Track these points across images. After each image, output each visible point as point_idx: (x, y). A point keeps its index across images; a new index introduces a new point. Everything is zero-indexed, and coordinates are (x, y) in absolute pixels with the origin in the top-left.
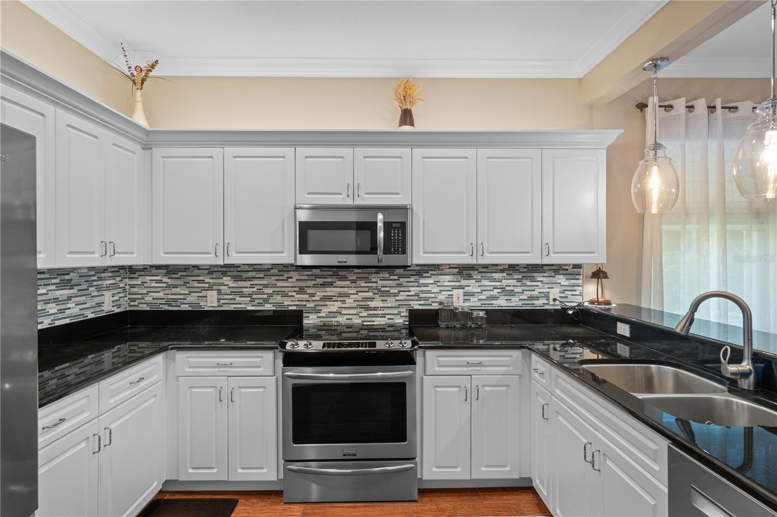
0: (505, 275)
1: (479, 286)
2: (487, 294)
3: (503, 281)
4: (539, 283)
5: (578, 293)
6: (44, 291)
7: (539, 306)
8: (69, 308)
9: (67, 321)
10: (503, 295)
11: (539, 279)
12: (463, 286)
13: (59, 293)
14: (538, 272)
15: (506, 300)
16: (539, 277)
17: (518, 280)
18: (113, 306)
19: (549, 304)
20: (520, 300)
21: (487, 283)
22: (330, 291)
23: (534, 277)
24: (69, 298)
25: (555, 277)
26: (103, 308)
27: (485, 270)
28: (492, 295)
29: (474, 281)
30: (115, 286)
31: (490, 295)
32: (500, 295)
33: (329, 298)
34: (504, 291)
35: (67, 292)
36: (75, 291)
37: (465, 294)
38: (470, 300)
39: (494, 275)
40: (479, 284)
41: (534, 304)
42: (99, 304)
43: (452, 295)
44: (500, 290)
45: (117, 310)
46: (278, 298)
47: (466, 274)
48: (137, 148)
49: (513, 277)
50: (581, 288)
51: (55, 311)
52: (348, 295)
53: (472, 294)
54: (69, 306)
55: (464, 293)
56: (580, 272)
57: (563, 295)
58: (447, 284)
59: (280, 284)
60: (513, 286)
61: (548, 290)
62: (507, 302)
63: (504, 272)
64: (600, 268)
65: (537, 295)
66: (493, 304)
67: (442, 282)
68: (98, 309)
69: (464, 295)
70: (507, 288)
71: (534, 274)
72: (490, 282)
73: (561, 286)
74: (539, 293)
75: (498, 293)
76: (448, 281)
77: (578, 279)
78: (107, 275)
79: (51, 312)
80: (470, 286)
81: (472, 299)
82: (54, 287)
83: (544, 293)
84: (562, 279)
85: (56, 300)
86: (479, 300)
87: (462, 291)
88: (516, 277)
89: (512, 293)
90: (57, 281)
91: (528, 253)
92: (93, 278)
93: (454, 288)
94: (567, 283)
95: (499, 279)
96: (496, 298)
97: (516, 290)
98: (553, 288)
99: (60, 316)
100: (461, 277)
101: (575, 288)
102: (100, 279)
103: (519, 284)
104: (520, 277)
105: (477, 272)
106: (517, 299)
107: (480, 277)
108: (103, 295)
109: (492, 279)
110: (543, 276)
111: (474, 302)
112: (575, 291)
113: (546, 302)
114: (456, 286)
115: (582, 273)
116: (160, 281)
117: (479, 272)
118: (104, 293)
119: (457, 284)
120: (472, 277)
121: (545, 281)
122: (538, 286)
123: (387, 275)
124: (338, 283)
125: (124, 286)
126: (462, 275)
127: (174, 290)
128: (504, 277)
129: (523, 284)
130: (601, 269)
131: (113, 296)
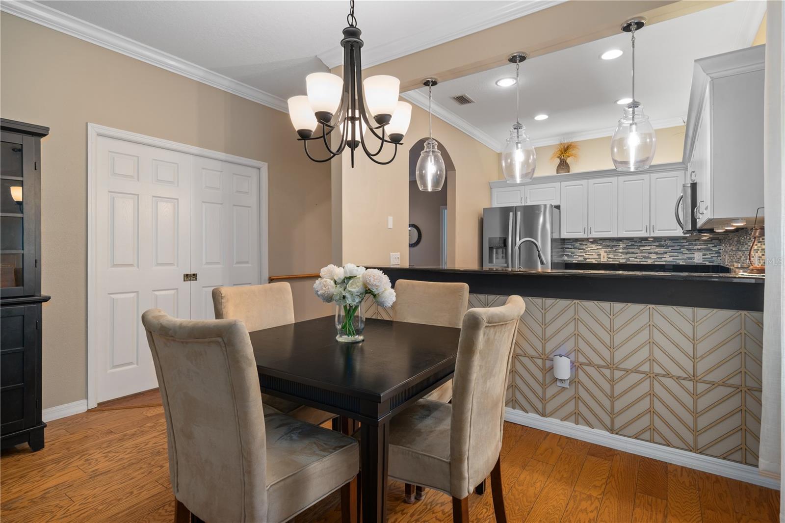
6: (649, 248)
8: (665, 258)
9: (664, 263)
18: (703, 261)
24: (664, 253)
26: (694, 261)
30: (706, 249)
35: (663, 250)
36: (670, 249)
45: (707, 263)
51: (656, 257)
54: (665, 256)
68: (689, 261)
78: (697, 243)
79: (652, 257)
82: (655, 247)
85: (656, 253)
90: (658, 244)
92: (684, 244)
99: (659, 260)
102: (689, 244)
108: (694, 254)
118: (694, 252)
125: (718, 249)
131: (704, 255)
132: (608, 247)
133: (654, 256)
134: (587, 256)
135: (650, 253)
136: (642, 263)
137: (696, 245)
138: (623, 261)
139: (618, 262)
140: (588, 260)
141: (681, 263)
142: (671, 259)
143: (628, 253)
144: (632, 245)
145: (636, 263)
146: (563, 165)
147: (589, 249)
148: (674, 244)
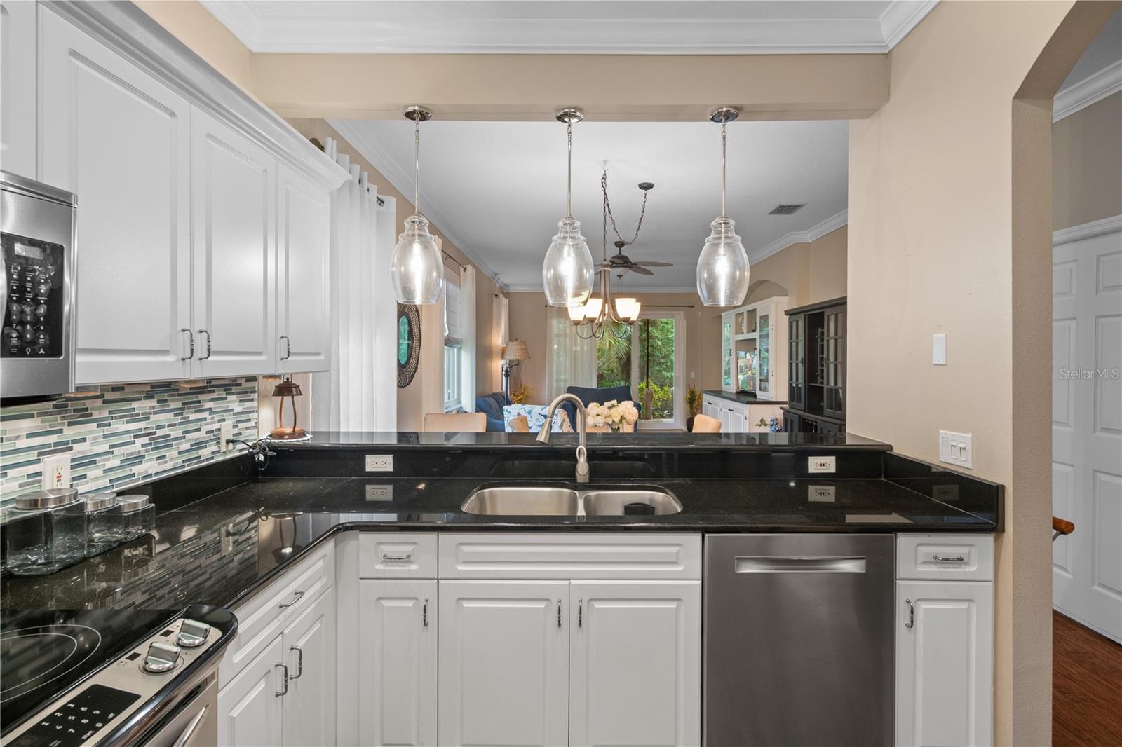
0: (154, 403)
1: (105, 436)
2: (122, 452)
3: (152, 417)
4: (206, 414)
5: (252, 424)
7: (208, 459)
10: (153, 449)
11: (208, 405)
12: (67, 442)
14: (205, 392)
15: (158, 459)
16: (205, 401)
17: (178, 412)
19: (219, 452)
20: (180, 453)
21: (119, 426)
23: (199, 402)
25: (226, 398)
27: (117, 395)
28: (132, 454)
29: (95, 426)
31: (128, 455)
32: (147, 451)
34: (154, 439)
37: (77, 463)
38: (85, 476)
39: (135, 405)
40: (107, 430)
41: (200, 457)
43: (40, 474)
44: (145, 440)
47: (75, 411)
49: (169, 405)
50: (255, 415)
53: (89, 461)
55: (73, 460)
56: (254, 388)
57: (236, 431)
58: (23, 443)
60: (170, 426)
61: (217, 426)
62: (159, 464)
63: (152, 397)
64: (288, 379)
65: (204, 438)
66: (134, 475)
67: (9, 439)
69: (73, 467)
70: (160, 433)
71: (201, 397)
72: (127, 422)
73: (234, 414)
74: (207, 433)
75: (143, 446)
76: (29, 436)
77: (252, 400)
80: (84, 440)
81: (92, 472)
83: (213, 431)
84: (234, 403)
86: (105, 471)
87: (67, 456)
88: (173, 405)
89: (167, 442)
91: (259, 353)
93: (45, 451)
94: (238, 409)
95: (146, 414)
96: (137, 459)
97: (176, 433)
98: (224, 420)
100: (64, 418)
101: (251, 416)
103: (178, 419)
104: (179, 405)
105: (100, 401)
106: (175, 453)
107: (106, 414)
109: (132, 415)
110: (213, 400)
111: (93, 479)
112: (250, 420)
113: (215, 448)
114: (49, 445)
115: (256, 389)
117: (104, 402)
119: (53, 439)
120: (91, 415)
121: (214, 408)
122: (205, 419)
126: (66, 412)
128: (154, 407)
129: (185, 418)
130: (290, 380)
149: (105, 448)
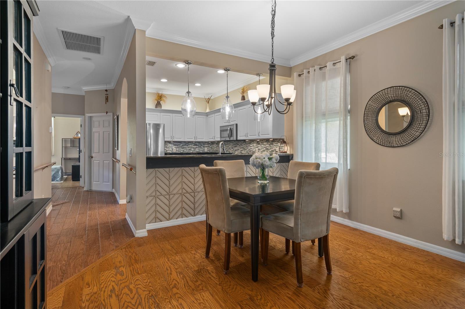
0: (266, 143)
3: (266, 145)
4: (274, 146)
6: (191, 146)
8: (196, 150)
9: (196, 152)
11: (274, 144)
13: (194, 146)
15: (267, 151)
17: (269, 145)
18: (207, 151)
20: (270, 151)
21: (263, 146)
22: (236, 148)
24: (196, 148)
29: (260, 145)
30: (209, 146)
31: (263, 150)
32: (265, 150)
33: (236, 150)
35: (196, 147)
36: (198, 146)
38: (259, 151)
39: (264, 143)
40: (261, 146)
42: (204, 150)
44: (265, 148)
45: (209, 152)
46: (229, 150)
48: (205, 117)
50: (284, 148)
52: (238, 149)
58: (255, 146)
59: (230, 146)
61: (276, 148)
70: (267, 148)
71: (273, 143)
74: (274, 149)
78: (206, 144)
85: (193, 148)
87: (258, 148)
88: (269, 144)
90: (194, 144)
92: (202, 144)
94: (280, 146)
97: (269, 148)
99: (194, 151)
100: (258, 144)
101: (283, 148)
102: (204, 145)
103: (269, 146)
104: (270, 144)
112: (282, 148)
116: (215, 146)
117: (261, 142)
118: (205, 148)
119: (257, 146)
123: (245, 144)
124: (238, 146)
125: (211, 146)
127: (217, 148)
131: (208, 148)
132: (176, 145)
133: (193, 149)
134: (167, 150)
135: (191, 148)
136: (189, 152)
137: (205, 145)
138: (182, 151)
139: (180, 152)
140: (168, 152)
141: (201, 152)
142: (198, 150)
143: (184, 148)
144: (185, 144)
145: (186, 152)
146: (158, 105)
147: (168, 146)
148: (199, 144)
149: (261, 148)
